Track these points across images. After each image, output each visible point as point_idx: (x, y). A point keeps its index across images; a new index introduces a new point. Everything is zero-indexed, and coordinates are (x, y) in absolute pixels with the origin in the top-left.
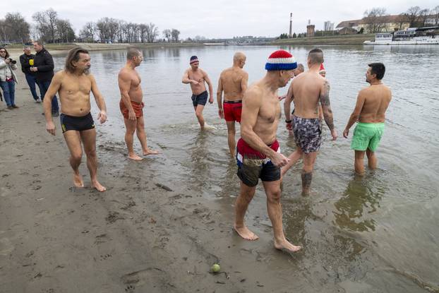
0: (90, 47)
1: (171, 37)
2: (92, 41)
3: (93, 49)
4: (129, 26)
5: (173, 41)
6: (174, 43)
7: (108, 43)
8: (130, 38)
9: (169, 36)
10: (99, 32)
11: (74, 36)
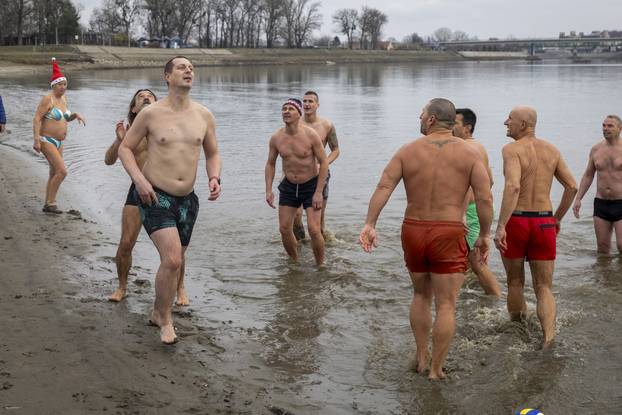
0: (117, 57)
1: (357, 33)
2: (125, 42)
3: (125, 64)
5: (363, 43)
6: (366, 52)
7: (168, 47)
8: (235, 34)
9: (354, 28)
10: (145, 16)
11: (77, 25)
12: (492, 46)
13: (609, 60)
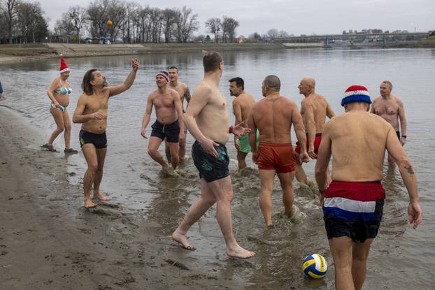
0: (72, 50)
1: (221, 32)
2: (77, 40)
3: (77, 54)
4: (144, 13)
5: (224, 39)
6: (225, 44)
7: (104, 43)
8: (145, 35)
9: (218, 30)
10: (89, 24)
11: (46, 30)
12: (303, 39)
13: (372, 47)
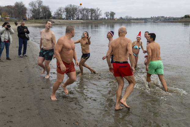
0: (59, 22)
1: (109, 17)
2: (61, 19)
3: (61, 23)
4: (83, 10)
5: (110, 19)
6: (110, 21)
7: (70, 20)
8: (84, 17)
9: (109, 16)
10: (65, 13)
11: (51, 15)
12: (137, 19)
13: (161, 22)
